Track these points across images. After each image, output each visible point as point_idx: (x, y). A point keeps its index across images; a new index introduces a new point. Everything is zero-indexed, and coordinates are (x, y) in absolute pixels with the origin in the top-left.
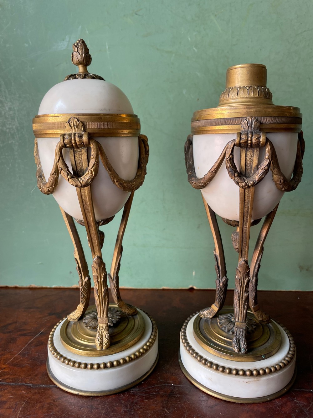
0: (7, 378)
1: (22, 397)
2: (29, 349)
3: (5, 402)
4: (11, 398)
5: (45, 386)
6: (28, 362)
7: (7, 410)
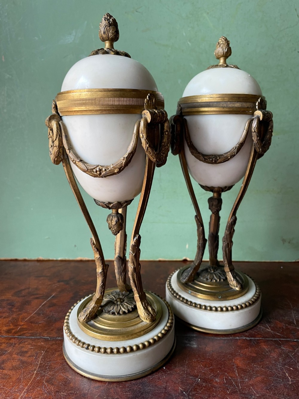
0: (26, 333)
1: (41, 348)
2: (43, 309)
3: (26, 352)
4: (32, 348)
5: (61, 338)
6: (44, 320)
7: (29, 358)
